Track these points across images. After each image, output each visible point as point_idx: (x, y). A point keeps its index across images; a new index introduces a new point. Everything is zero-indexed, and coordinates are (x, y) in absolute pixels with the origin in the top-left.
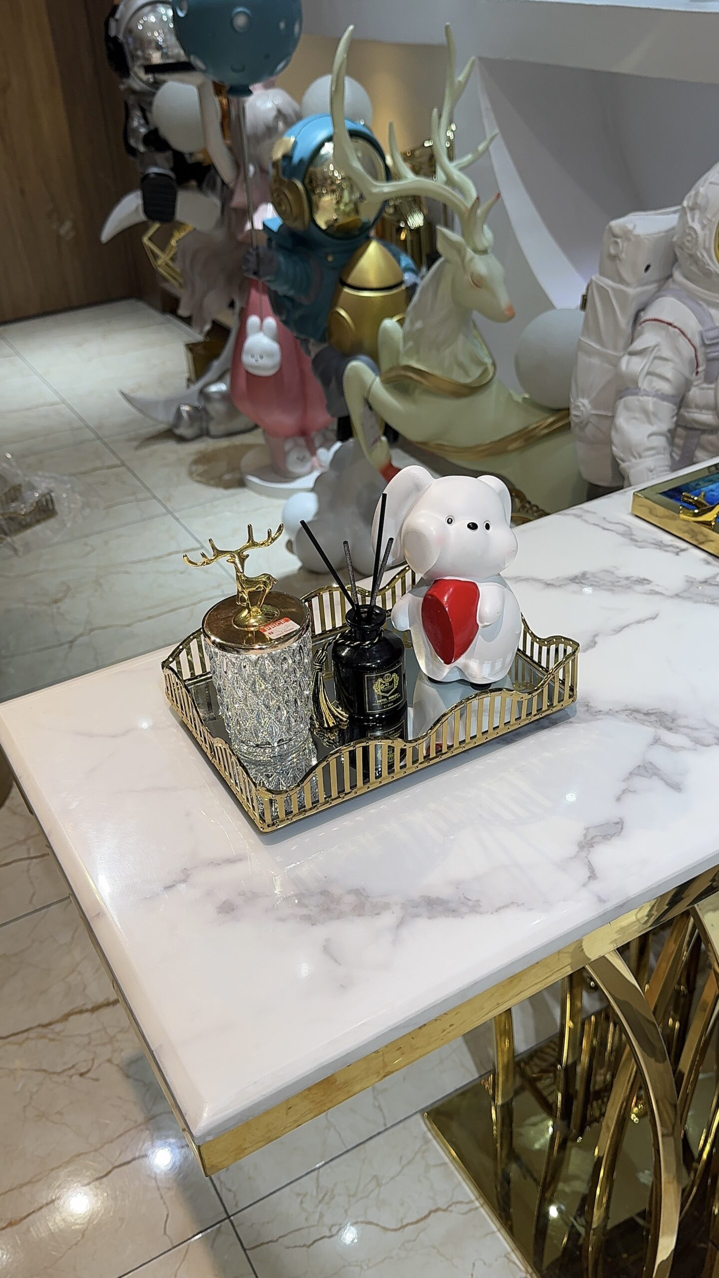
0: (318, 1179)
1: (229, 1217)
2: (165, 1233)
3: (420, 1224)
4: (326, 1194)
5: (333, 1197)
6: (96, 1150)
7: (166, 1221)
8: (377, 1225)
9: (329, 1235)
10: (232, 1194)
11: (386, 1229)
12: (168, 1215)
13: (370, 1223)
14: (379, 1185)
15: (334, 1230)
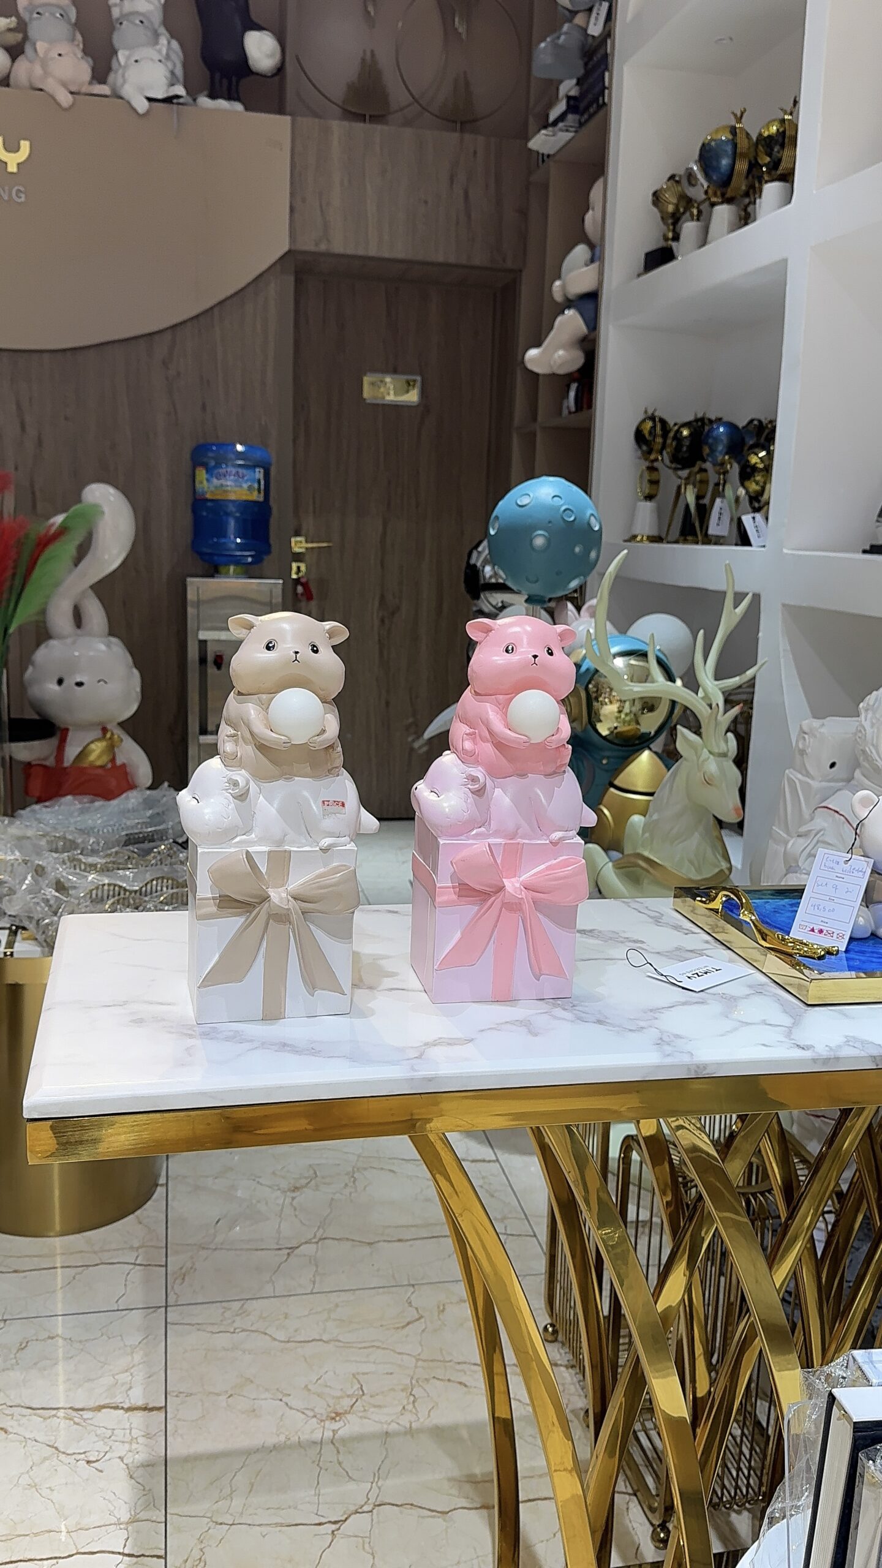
0: (243, 1305)
1: (166, 1307)
2: (117, 1301)
3: (302, 1344)
4: (244, 1312)
5: (248, 1315)
6: (95, 1253)
7: (120, 1298)
8: (270, 1336)
9: (232, 1330)
10: (175, 1297)
11: (275, 1339)
12: (124, 1295)
13: (266, 1334)
14: (286, 1318)
15: (237, 1331)
